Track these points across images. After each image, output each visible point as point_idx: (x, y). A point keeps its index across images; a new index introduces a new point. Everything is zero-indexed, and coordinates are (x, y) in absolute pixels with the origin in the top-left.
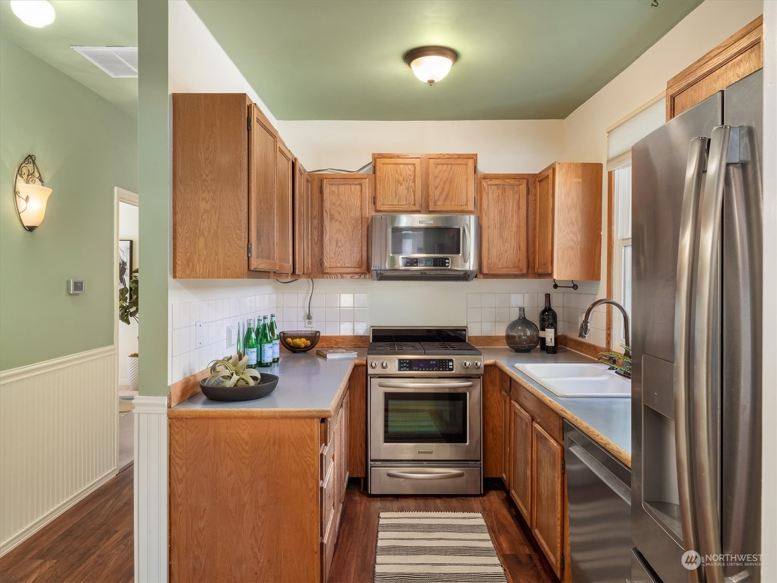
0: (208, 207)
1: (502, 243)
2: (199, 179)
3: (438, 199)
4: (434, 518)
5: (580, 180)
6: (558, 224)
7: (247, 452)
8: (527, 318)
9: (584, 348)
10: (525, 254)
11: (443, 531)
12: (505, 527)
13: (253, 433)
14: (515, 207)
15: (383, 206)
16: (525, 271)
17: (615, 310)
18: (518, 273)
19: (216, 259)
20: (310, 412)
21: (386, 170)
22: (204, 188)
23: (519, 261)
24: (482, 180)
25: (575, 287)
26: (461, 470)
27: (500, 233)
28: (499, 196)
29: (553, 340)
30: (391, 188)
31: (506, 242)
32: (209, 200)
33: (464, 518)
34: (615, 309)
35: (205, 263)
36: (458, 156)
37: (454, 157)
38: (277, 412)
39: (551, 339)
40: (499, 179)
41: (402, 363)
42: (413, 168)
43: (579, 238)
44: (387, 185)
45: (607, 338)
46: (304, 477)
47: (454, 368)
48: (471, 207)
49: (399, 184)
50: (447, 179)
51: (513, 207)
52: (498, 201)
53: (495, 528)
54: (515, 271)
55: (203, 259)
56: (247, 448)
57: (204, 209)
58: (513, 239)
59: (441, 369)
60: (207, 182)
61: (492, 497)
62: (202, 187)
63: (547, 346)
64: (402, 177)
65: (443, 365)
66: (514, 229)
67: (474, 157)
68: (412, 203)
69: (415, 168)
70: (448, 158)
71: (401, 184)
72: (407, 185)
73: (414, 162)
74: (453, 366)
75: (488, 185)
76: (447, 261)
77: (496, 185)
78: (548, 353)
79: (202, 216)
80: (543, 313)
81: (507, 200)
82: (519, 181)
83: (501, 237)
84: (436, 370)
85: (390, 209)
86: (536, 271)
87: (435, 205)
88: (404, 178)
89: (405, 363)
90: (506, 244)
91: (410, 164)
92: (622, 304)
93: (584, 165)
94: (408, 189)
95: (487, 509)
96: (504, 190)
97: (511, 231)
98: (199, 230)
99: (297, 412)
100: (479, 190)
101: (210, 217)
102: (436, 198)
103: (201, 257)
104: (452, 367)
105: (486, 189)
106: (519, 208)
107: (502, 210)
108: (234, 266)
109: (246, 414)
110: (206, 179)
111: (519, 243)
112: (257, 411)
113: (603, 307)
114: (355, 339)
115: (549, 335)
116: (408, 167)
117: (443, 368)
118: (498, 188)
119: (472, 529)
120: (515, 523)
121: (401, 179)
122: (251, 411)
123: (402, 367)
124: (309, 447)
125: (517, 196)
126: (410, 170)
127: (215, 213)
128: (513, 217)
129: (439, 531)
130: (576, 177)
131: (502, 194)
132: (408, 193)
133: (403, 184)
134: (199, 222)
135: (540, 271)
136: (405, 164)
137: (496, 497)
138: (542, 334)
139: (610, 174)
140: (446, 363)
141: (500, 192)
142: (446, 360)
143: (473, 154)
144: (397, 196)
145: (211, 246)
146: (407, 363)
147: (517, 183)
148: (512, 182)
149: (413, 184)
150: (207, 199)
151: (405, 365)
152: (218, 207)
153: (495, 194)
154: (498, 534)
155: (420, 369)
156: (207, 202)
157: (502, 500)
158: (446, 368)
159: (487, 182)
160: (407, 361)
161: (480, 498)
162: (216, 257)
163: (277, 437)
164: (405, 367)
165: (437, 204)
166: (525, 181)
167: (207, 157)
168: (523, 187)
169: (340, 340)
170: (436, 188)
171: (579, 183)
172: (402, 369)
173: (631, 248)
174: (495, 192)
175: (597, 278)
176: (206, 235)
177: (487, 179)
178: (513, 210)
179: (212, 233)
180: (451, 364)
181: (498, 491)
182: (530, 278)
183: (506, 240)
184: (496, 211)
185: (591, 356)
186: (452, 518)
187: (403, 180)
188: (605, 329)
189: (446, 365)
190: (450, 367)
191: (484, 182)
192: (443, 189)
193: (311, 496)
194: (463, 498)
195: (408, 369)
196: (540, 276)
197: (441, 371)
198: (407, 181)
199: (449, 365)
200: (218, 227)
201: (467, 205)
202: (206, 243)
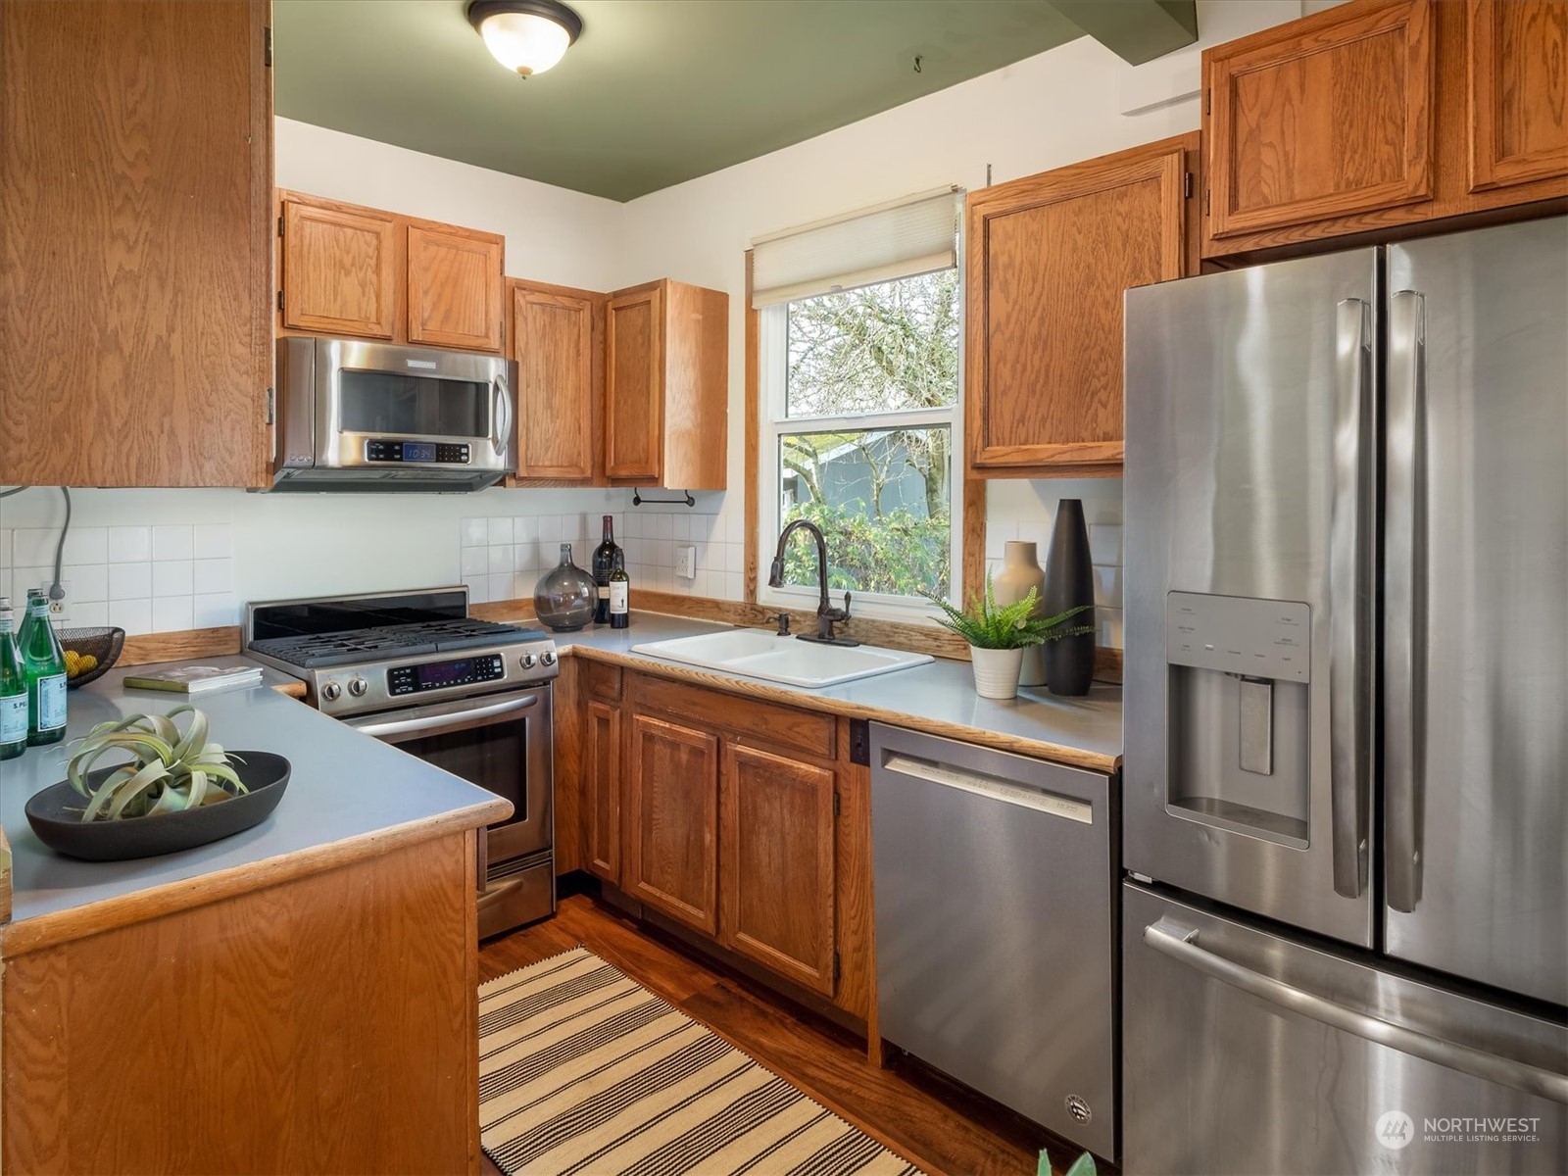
0: (133, 263)
1: (551, 418)
2: (99, 171)
3: (430, 317)
4: (505, 991)
5: (700, 317)
6: (671, 389)
7: (284, 975)
8: (576, 564)
9: (687, 606)
10: (589, 441)
11: (546, 1008)
12: (640, 955)
13: (302, 918)
14: (572, 351)
15: (305, 318)
16: (588, 474)
18: (573, 476)
19: (166, 427)
20: (463, 816)
21: (311, 234)
22: (117, 203)
23: (579, 454)
24: (513, 291)
25: (690, 502)
26: (516, 877)
27: (547, 399)
28: (545, 326)
29: (626, 603)
30: (323, 278)
31: (558, 418)
32: (136, 241)
33: (560, 968)
35: (126, 437)
36: (468, 234)
37: (460, 233)
38: (380, 840)
39: (623, 601)
40: (545, 293)
41: (398, 677)
42: (375, 242)
43: (699, 417)
44: (315, 270)
45: (747, 586)
46: (439, 985)
47: (506, 672)
48: (495, 342)
49: (343, 272)
50: (448, 277)
51: (568, 351)
52: (544, 335)
53: (626, 963)
54: (569, 474)
55: (117, 423)
56: (282, 966)
57: (120, 266)
58: (569, 412)
59: (480, 678)
60: (132, 184)
61: (571, 913)
62: (111, 198)
63: (613, 615)
64: (350, 256)
65: (481, 669)
66: (570, 392)
67: (498, 241)
68: (373, 319)
69: (380, 242)
70: (451, 234)
71: (348, 273)
72: (361, 275)
73: (378, 229)
74: (501, 667)
75: (527, 302)
76: (464, 450)
77: (539, 304)
78: (613, 627)
79: (111, 289)
80: (600, 552)
81: (558, 337)
82: (578, 304)
83: (549, 406)
84: (470, 682)
85: (322, 326)
86: (608, 472)
87: (423, 330)
88: (354, 258)
89: (402, 675)
90: (558, 421)
91: (368, 231)
93: (706, 292)
94: (363, 285)
95: (583, 936)
96: (554, 316)
97: (566, 397)
98: (102, 331)
99: (432, 825)
100: (511, 310)
101: (141, 295)
102: (426, 315)
103: (108, 417)
104: (499, 670)
105: (524, 308)
106: (578, 354)
107: (550, 355)
108: (227, 450)
109: (292, 868)
110: (124, 176)
111: (578, 420)
112: (324, 852)
114: (198, 637)
115: (617, 595)
116: (364, 235)
117: (482, 674)
118: (543, 310)
119: (590, 982)
120: (650, 941)
121: (347, 261)
122: (306, 857)
123: (398, 686)
124: (452, 906)
125: (575, 331)
126: (368, 245)
127: (162, 286)
128: (568, 369)
129: (538, 1012)
130: (696, 311)
131: (550, 323)
132: (364, 294)
133: (353, 274)
134: (101, 304)
135: (615, 472)
136: (356, 229)
137: (577, 909)
138: (603, 593)
139: (753, 315)
140: (487, 662)
141: (547, 319)
142: (486, 657)
143: (496, 235)
144: (339, 298)
145: (147, 388)
146: (407, 676)
147: (577, 306)
148: (567, 302)
149: (374, 278)
150: (132, 239)
151: (403, 680)
152: (172, 267)
153: (537, 321)
154: (640, 972)
155: (438, 685)
156: (130, 249)
157: (592, 909)
158: (488, 673)
159: (524, 296)
160: (408, 671)
161: (552, 921)
162: (167, 421)
163: (371, 906)
164: (404, 684)
165: (427, 328)
166: (588, 304)
167: (130, 106)
168: (585, 316)
169: (153, 645)
170: (426, 293)
171: (698, 322)
172: (398, 691)
174: (538, 317)
175: (722, 484)
176: (127, 351)
177: (524, 289)
178: (568, 357)
179: (151, 348)
180: (497, 663)
181: (571, 898)
182: (596, 486)
183: (558, 413)
184: (541, 355)
185: (708, 618)
186: (541, 976)
187: (353, 265)
188: (743, 571)
189: (487, 668)
190: (496, 670)
191: (518, 295)
192: (440, 296)
193: (456, 1025)
194: (522, 932)
195: (410, 689)
196: (619, 482)
197: (480, 681)
198: (361, 268)
199: (493, 668)
200: (171, 330)
201: (487, 336)
202: (127, 375)
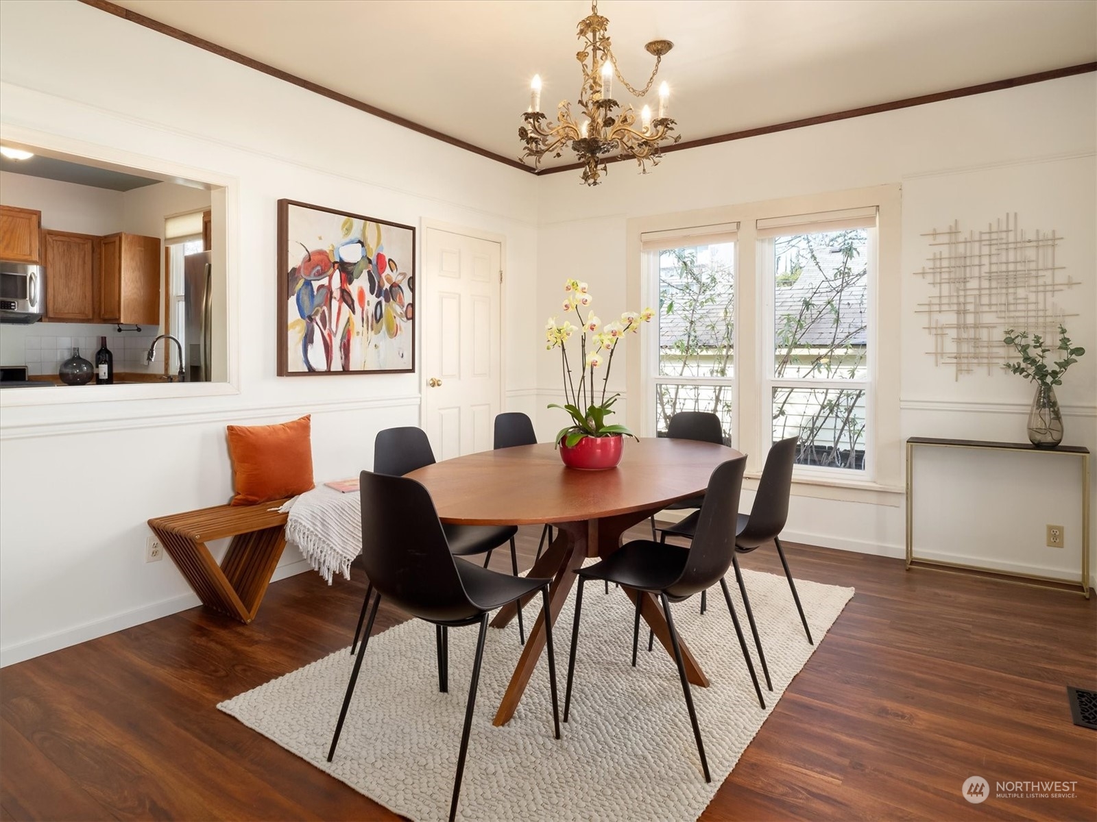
1: (68, 291)
5: (143, 249)
6: (125, 280)
8: (81, 356)
9: (146, 378)
10: (91, 302)
14: (81, 263)
16: (91, 317)
17: (172, 344)
18: (84, 318)
23: (85, 308)
24: (46, 235)
25: (139, 330)
27: (66, 283)
28: (64, 251)
29: (107, 374)
31: (72, 291)
34: (172, 342)
40: (64, 236)
43: (142, 293)
45: (165, 367)
48: (36, 258)
51: (78, 262)
52: (64, 255)
54: (80, 317)
58: (79, 289)
66: (80, 280)
67: (38, 214)
75: (53, 240)
76: (13, 304)
77: (61, 241)
80: (99, 353)
81: (72, 255)
82: (84, 241)
83: (67, 286)
86: (102, 317)
90: (72, 293)
92: (176, 338)
93: (146, 238)
96: (69, 246)
97: (77, 282)
100: (44, 243)
105: (51, 243)
106: (84, 263)
107: (67, 264)
111: (84, 293)
113: (162, 341)
115: (103, 370)
118: (63, 244)
125: (82, 253)
128: (78, 270)
130: (139, 247)
131: (67, 249)
135: (106, 317)
139: (167, 250)
141: (65, 247)
143: (36, 211)
148: (78, 240)
153: (60, 249)
159: (51, 237)
166: (90, 241)
168: (88, 246)
171: (142, 251)
173: (184, 303)
174: (60, 247)
175: (156, 322)
177: (51, 234)
178: (78, 265)
182: (96, 323)
184: (62, 264)
188: (164, 361)
191: (48, 237)
196: (105, 321)
201: (31, 255)
